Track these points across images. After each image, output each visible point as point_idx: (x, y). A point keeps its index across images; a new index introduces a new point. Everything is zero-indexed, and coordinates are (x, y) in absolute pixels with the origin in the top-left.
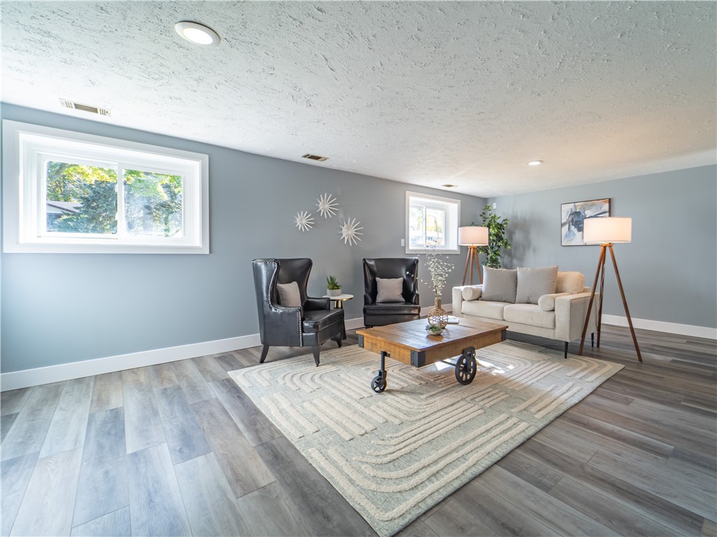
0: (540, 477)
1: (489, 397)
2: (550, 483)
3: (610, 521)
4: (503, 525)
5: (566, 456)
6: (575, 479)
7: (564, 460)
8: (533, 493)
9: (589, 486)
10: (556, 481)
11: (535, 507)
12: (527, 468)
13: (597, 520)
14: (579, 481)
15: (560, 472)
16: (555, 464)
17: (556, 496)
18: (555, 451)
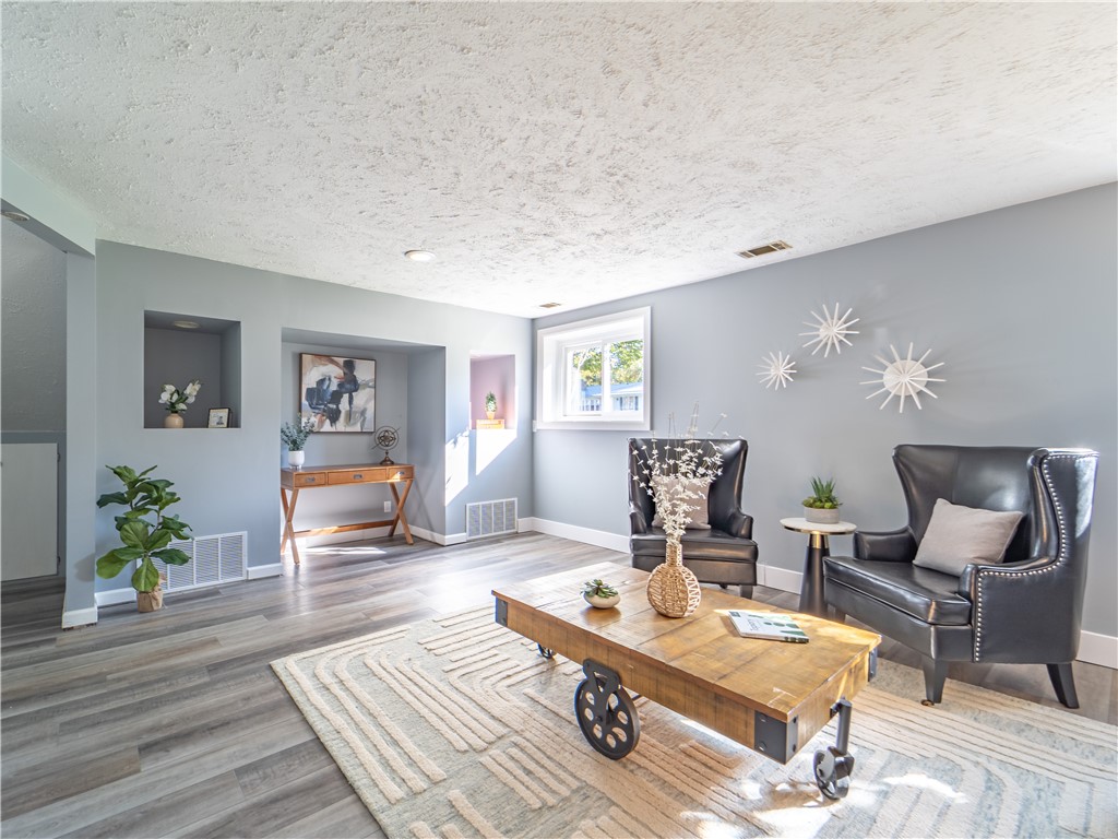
0: (264, 773)
1: (529, 773)
2: (246, 779)
3: (145, 812)
4: (228, 723)
5: (282, 825)
6: (230, 811)
7: (276, 817)
8: (245, 757)
9: (207, 822)
10: (244, 787)
11: (225, 752)
12: (290, 766)
13: (159, 800)
14: (224, 814)
15: (255, 800)
16: (275, 800)
17: (222, 776)
18: (305, 815)
